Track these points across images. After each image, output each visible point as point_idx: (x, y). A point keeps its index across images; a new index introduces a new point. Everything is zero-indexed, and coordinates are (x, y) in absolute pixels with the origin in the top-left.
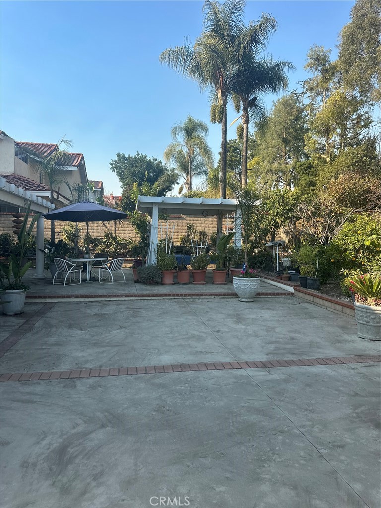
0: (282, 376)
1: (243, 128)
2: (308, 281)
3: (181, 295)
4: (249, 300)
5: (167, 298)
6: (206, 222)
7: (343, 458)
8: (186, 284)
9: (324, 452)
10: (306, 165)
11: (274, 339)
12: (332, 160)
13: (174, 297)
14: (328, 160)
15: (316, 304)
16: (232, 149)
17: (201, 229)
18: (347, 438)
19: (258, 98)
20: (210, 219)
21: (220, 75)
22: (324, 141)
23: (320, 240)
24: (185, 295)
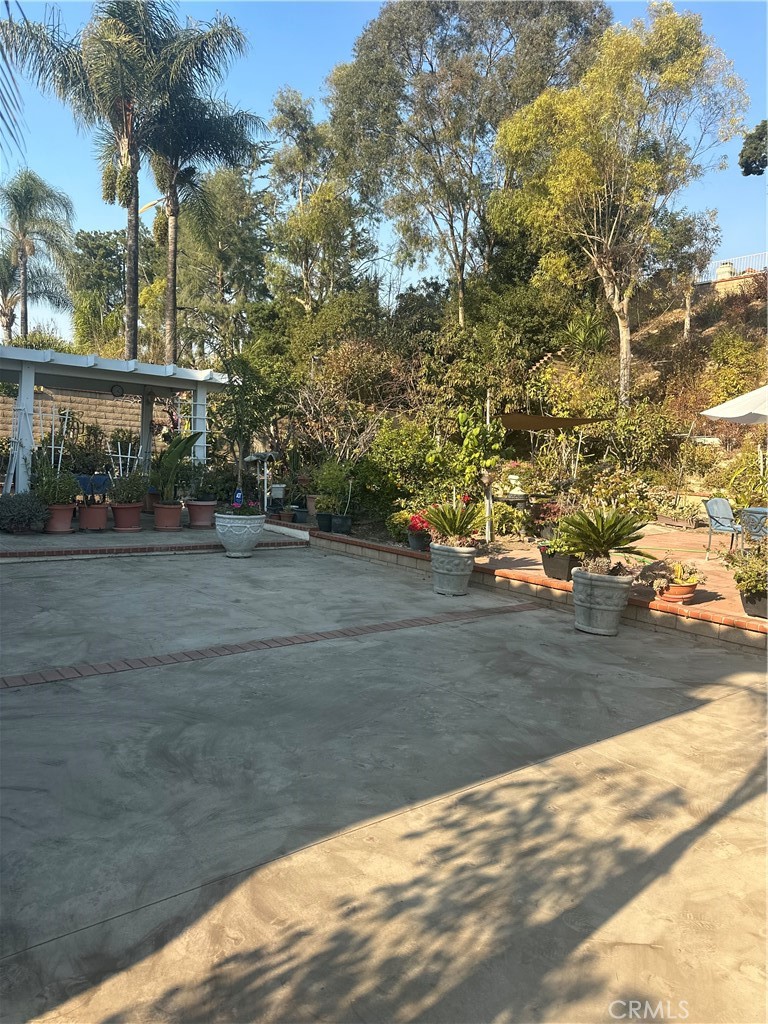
0: (379, 643)
1: (167, 224)
2: (334, 520)
3: (110, 551)
4: (245, 555)
5: (80, 557)
6: (99, 408)
7: (502, 704)
8: (100, 531)
9: (482, 702)
10: (267, 311)
11: (331, 604)
12: (315, 310)
13: (94, 556)
14: (308, 308)
15: (352, 556)
16: (101, 252)
17: (89, 421)
18: (496, 689)
19: (197, 171)
20: (109, 402)
21: (127, 109)
22: (298, 271)
23: (337, 454)
24: (119, 551)
